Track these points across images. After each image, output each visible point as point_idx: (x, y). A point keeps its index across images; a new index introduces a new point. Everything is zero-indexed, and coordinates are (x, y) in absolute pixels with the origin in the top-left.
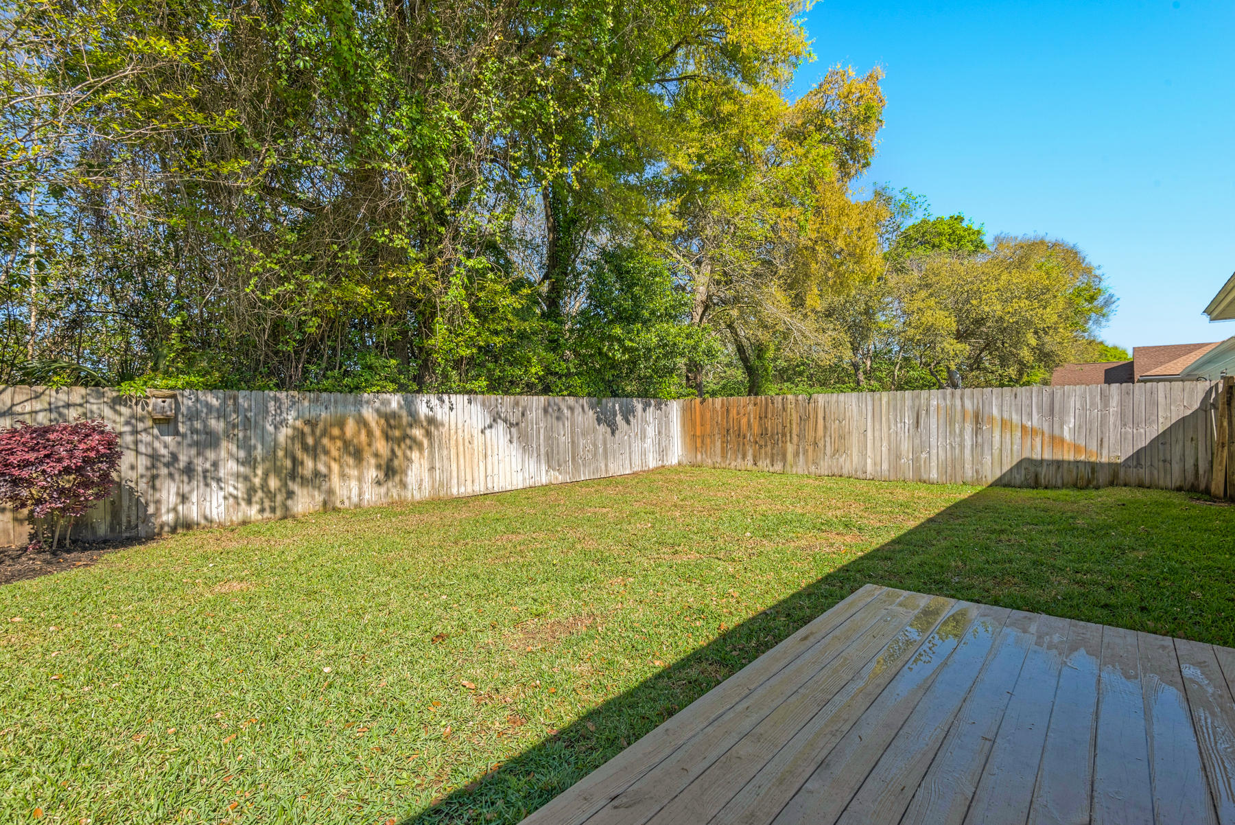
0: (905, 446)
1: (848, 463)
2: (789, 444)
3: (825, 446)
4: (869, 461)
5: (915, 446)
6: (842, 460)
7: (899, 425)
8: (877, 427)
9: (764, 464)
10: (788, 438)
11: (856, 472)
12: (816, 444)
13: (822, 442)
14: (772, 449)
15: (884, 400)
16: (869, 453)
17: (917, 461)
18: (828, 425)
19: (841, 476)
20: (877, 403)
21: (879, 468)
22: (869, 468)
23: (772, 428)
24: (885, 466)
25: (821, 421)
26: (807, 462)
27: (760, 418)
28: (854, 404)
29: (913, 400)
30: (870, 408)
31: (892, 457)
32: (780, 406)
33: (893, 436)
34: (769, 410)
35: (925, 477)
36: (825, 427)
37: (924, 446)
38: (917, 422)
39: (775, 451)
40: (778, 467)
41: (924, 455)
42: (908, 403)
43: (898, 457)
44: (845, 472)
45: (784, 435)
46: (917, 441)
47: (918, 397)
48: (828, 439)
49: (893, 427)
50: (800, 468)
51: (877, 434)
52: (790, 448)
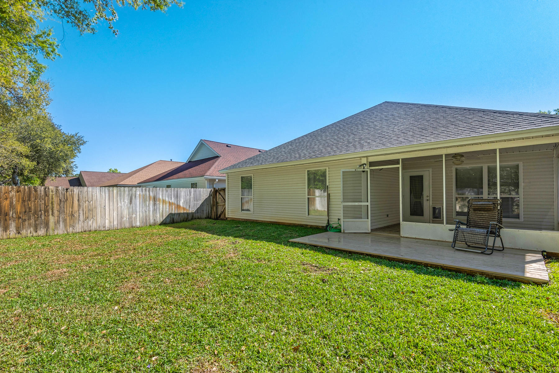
0: (126, 213)
1: (95, 225)
2: (51, 216)
3: (79, 216)
4: (107, 221)
5: (130, 212)
6: (90, 223)
7: (122, 203)
8: (111, 204)
9: (28, 232)
10: (50, 213)
11: (99, 227)
12: (72, 215)
13: (77, 214)
14: (35, 221)
15: (115, 191)
16: (107, 217)
17: (131, 218)
18: (81, 204)
19: (90, 231)
20: (111, 193)
21: (112, 224)
22: (107, 225)
23: (35, 208)
24: (115, 223)
25: (76, 202)
26: (65, 226)
27: (24, 201)
28: (98, 192)
29: (129, 191)
30: (107, 195)
31: (119, 218)
32: (43, 193)
33: (119, 209)
34: (32, 195)
35: (134, 225)
36: (79, 205)
37: (134, 212)
38: (131, 201)
39: (37, 222)
40: (42, 232)
41: (134, 216)
42: (127, 193)
43: (122, 218)
44: (93, 228)
45: (46, 211)
46: (131, 210)
47: (131, 190)
48: (81, 212)
49: (119, 204)
50: (61, 230)
51: (111, 207)
52: (52, 220)
